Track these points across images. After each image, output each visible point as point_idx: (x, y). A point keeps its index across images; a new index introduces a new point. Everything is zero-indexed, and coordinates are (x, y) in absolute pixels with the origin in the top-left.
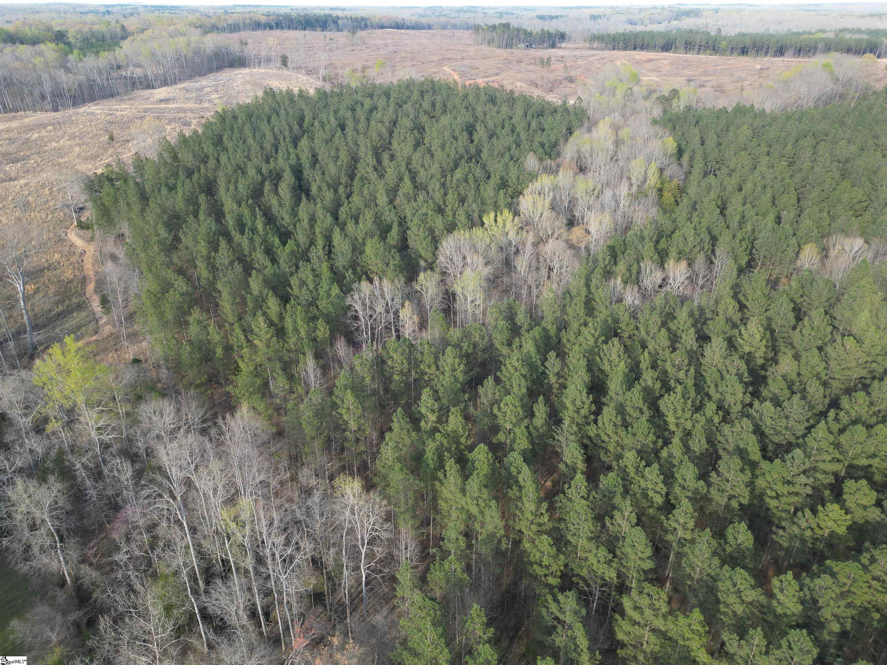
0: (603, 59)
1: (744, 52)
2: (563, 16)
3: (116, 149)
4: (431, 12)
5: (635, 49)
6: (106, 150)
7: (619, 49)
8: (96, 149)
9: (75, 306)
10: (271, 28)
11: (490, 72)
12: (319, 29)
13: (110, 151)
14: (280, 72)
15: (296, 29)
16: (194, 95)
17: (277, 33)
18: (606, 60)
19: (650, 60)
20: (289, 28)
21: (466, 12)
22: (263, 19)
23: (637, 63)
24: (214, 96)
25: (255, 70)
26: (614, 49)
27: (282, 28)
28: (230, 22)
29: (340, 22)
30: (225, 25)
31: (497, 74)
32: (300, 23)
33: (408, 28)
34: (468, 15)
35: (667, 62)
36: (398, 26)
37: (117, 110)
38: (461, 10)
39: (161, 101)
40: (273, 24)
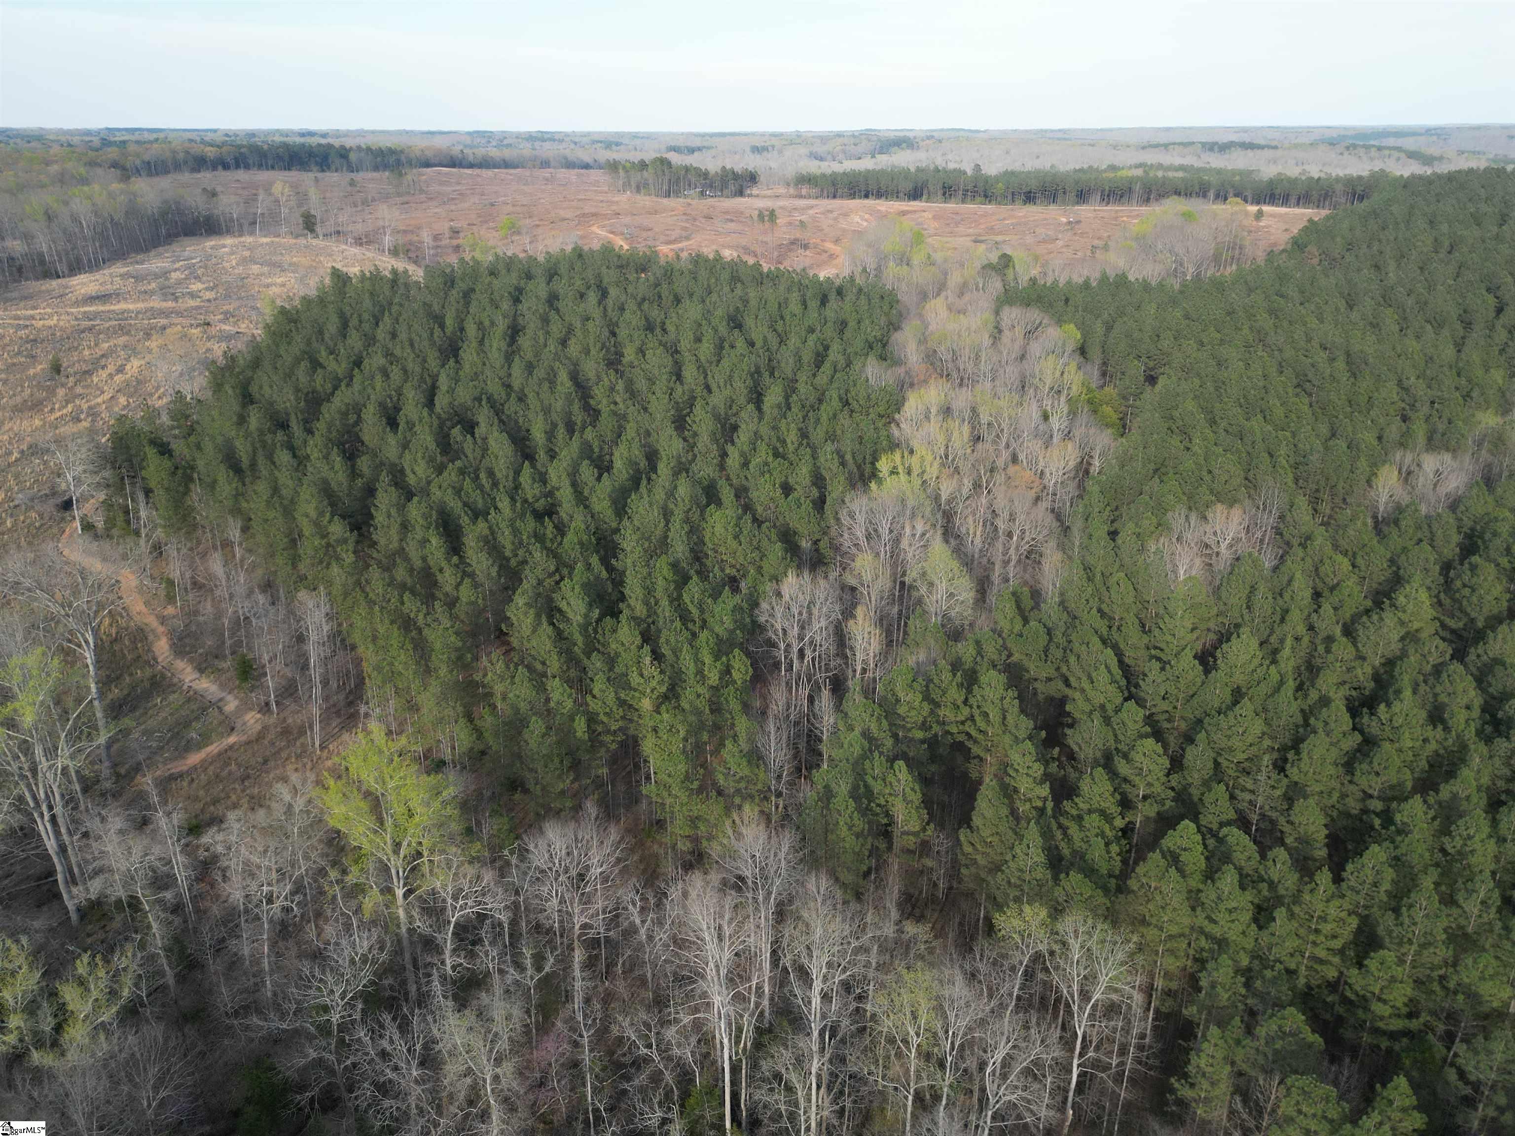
0: (831, 211)
1: (1029, 198)
2: (708, 148)
3: (71, 389)
4: (484, 141)
5: (866, 196)
6: (52, 391)
7: (842, 197)
8: (28, 392)
9: (147, 684)
10: (226, 167)
11: (674, 235)
12: (315, 169)
13: (61, 392)
14: (302, 241)
15: (273, 168)
16: (153, 285)
17: (241, 175)
18: (835, 214)
19: (904, 213)
20: (260, 166)
21: (544, 140)
22: (210, 152)
23: (884, 216)
24: (196, 286)
25: (248, 239)
26: (834, 197)
27: (247, 167)
28: (147, 158)
29: (353, 156)
30: (138, 162)
31: (687, 238)
32: (279, 158)
33: (471, 166)
34: (547, 145)
35: (928, 215)
36: (454, 162)
37: (33, 318)
38: (531, 138)
39: (92, 299)
40: (229, 159)
